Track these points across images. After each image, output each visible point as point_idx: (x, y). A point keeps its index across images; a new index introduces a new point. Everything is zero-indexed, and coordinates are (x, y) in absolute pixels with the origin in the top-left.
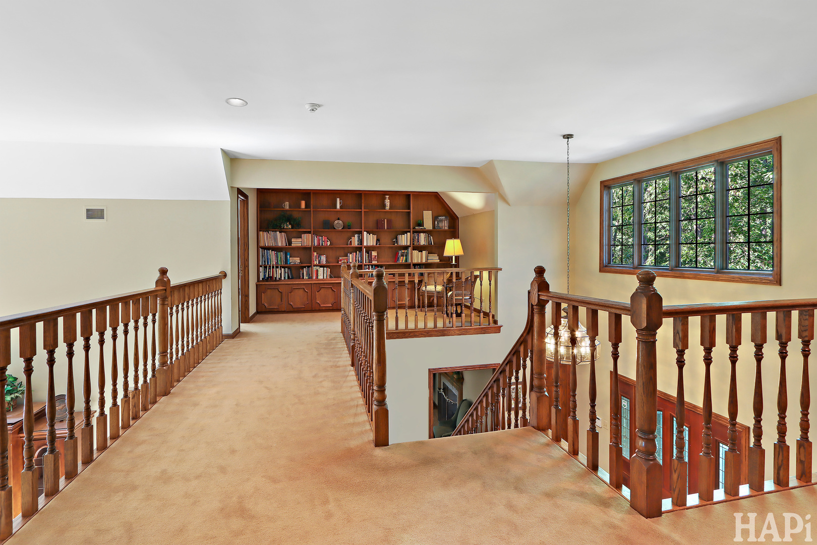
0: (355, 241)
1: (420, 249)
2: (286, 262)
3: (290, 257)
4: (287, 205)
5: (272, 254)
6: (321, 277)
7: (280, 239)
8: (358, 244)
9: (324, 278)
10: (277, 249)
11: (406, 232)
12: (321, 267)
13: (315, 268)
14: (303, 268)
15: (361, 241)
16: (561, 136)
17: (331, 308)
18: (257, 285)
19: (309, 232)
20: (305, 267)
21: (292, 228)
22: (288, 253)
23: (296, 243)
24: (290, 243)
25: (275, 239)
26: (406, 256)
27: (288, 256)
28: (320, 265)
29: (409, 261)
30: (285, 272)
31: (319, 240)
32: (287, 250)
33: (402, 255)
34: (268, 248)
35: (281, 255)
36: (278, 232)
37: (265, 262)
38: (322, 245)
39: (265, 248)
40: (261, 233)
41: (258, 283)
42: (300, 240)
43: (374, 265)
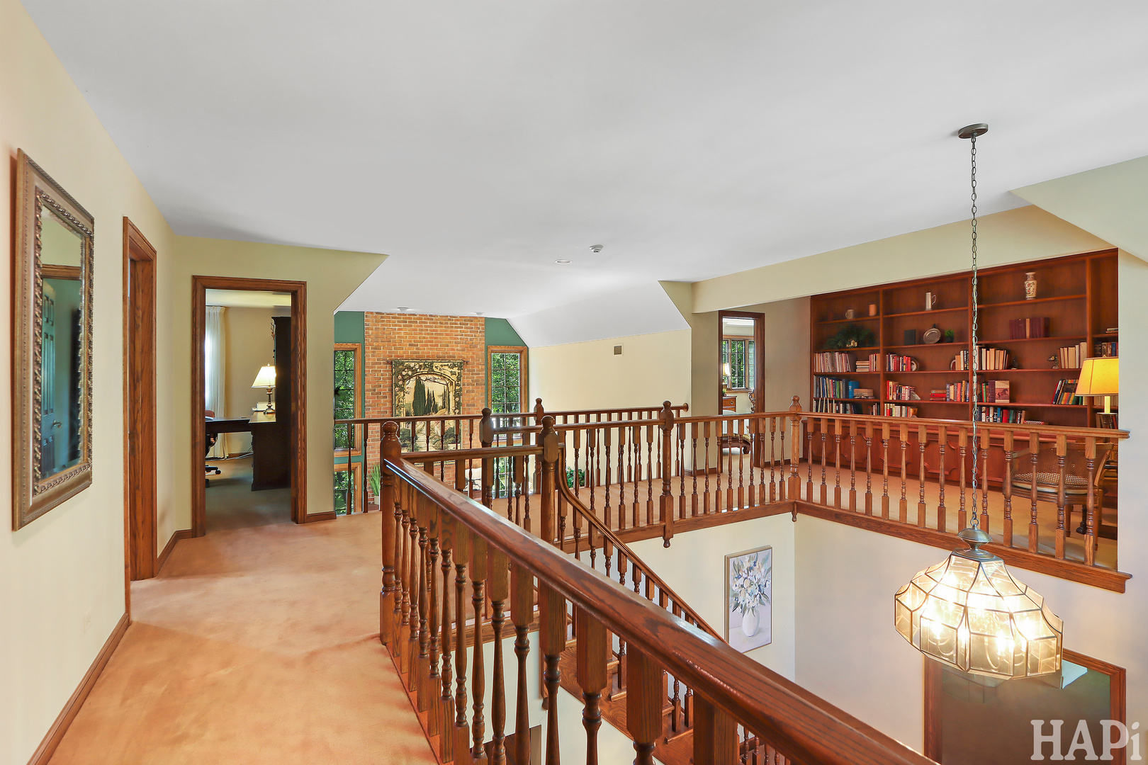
0: (960, 362)
2: (847, 395)
3: (853, 388)
4: (850, 314)
5: (829, 382)
7: (841, 364)
10: (836, 377)
13: (887, 406)
16: (954, 134)
19: (878, 352)
21: (858, 346)
22: (850, 383)
23: (863, 367)
24: (855, 367)
25: (833, 363)
27: (850, 387)
28: (898, 401)
30: (845, 410)
31: (897, 363)
32: (850, 378)
33: (1067, 390)
34: (825, 375)
35: (841, 384)
36: (837, 354)
37: (820, 393)
38: (902, 369)
39: (819, 375)
40: (816, 354)
42: (867, 363)
43: (999, 407)
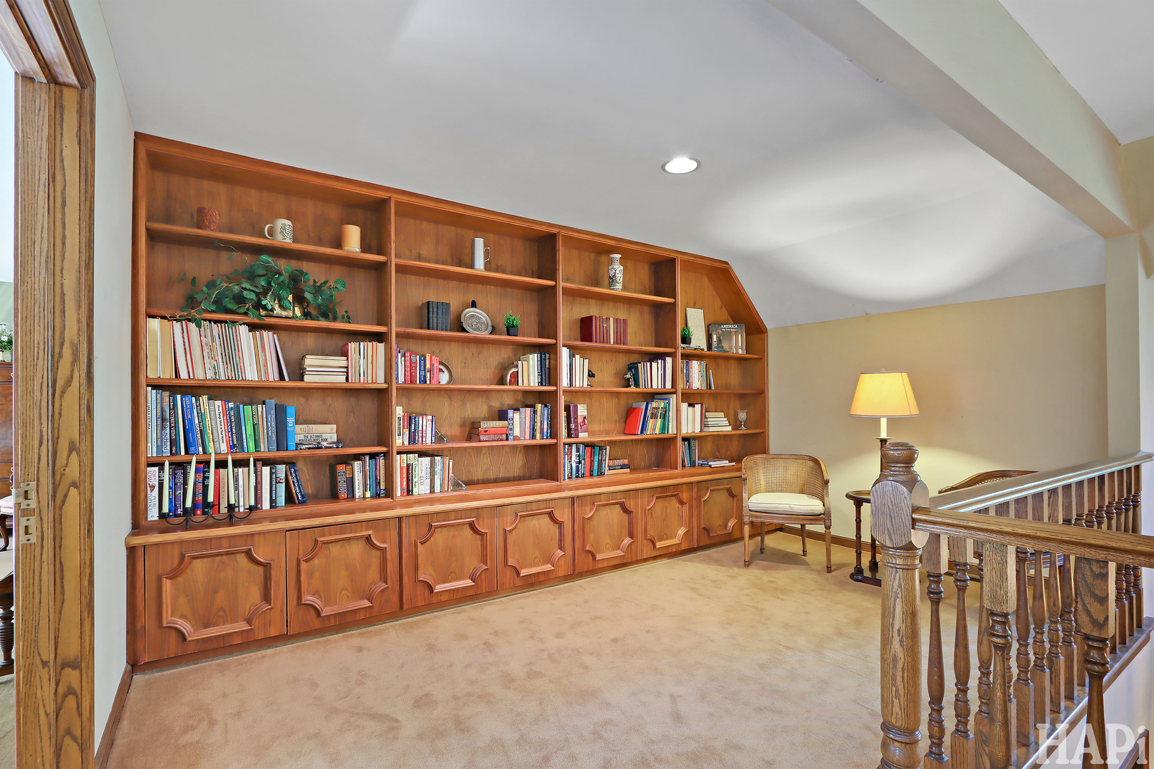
0: (529, 372)
1: (690, 398)
2: (281, 443)
3: (297, 423)
4: (284, 232)
5: (213, 412)
6: (421, 489)
7: (252, 356)
8: (541, 383)
9: (432, 491)
10: (235, 393)
11: (661, 356)
12: (422, 454)
13: (398, 460)
14: (348, 460)
15: (549, 373)
17: (472, 592)
18: (131, 550)
19: (379, 337)
20: (358, 457)
21: (306, 316)
22: (291, 411)
23: (324, 371)
24: (297, 370)
25: (231, 353)
26: (664, 416)
27: (290, 420)
28: (417, 447)
29: (672, 430)
30: (274, 481)
31: (410, 368)
32: (284, 396)
33: (654, 416)
34: (191, 389)
35: (257, 416)
36: (243, 329)
37: (174, 443)
38: (423, 382)
39: (172, 388)
40: (154, 324)
41: (138, 541)
42: (341, 361)
43: (583, 443)
